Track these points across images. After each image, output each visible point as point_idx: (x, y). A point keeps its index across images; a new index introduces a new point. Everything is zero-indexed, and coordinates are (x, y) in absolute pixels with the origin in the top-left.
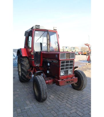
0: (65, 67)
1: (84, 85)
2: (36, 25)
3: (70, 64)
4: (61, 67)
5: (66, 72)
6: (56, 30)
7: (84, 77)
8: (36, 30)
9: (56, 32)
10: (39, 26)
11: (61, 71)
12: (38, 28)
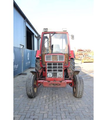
0: (52, 69)
1: (78, 92)
2: (44, 29)
3: (58, 67)
4: (47, 69)
5: (55, 74)
6: (66, 31)
7: (79, 83)
8: (45, 33)
9: (66, 33)
10: (47, 29)
11: (47, 72)
12: (45, 31)
